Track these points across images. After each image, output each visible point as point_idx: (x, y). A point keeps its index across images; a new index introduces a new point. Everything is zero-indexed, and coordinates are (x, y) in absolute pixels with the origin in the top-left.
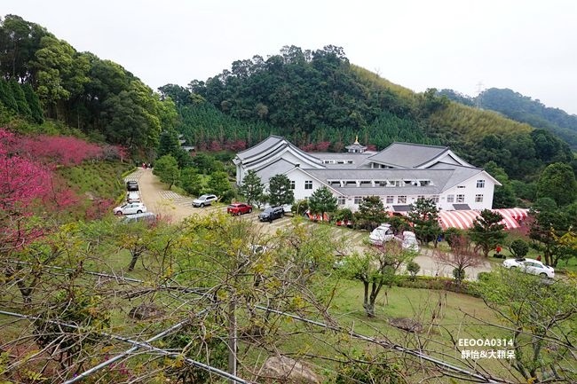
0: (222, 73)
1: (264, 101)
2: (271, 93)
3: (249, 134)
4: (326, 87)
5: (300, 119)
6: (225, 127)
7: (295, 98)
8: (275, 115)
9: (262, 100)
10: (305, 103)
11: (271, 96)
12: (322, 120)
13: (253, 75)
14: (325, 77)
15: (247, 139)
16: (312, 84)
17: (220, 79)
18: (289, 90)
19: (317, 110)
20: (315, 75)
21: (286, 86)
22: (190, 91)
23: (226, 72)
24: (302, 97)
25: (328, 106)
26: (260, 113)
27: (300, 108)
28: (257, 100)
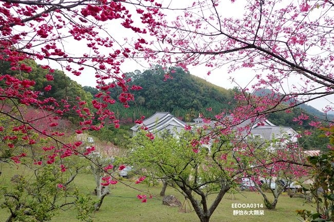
1: (142, 95)
2: (147, 90)
3: (134, 114)
4: (178, 87)
5: (164, 105)
6: (120, 111)
7: (161, 93)
8: (150, 103)
9: (141, 95)
10: (167, 96)
11: (147, 92)
12: (176, 105)
13: (135, 81)
14: (177, 81)
15: (133, 117)
16: (170, 85)
17: (116, 83)
18: (156, 88)
19: (174, 99)
20: (171, 80)
21: (155, 86)
24: (164, 92)
25: (180, 97)
26: (141, 102)
27: (164, 98)
28: (138, 94)
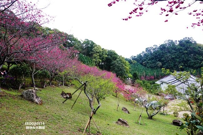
0: (142, 52)
2: (163, 57)
3: (155, 74)
4: (187, 53)
5: (176, 67)
6: (145, 72)
7: (173, 58)
8: (165, 66)
9: (159, 61)
10: (178, 60)
11: (162, 59)
12: (186, 66)
13: (154, 52)
14: (186, 49)
15: (154, 75)
16: (180, 53)
17: (141, 55)
18: (170, 56)
19: (184, 62)
20: (181, 49)
21: (169, 54)
22: (131, 59)
23: (143, 52)
24: (176, 58)
25: (189, 61)
26: (159, 65)
27: (176, 62)
28: (157, 61)
